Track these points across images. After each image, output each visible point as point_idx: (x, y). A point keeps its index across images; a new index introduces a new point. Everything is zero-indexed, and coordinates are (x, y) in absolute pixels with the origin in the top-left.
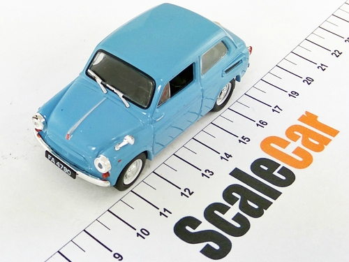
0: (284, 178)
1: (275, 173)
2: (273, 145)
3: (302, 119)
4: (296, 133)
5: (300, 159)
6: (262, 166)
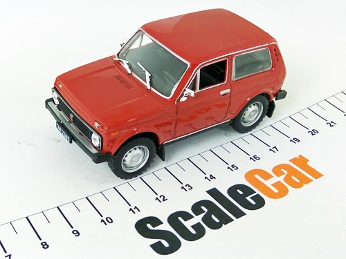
0: (254, 203)
1: (248, 198)
2: (257, 176)
3: (293, 161)
4: (283, 170)
5: (276, 191)
6: (239, 191)
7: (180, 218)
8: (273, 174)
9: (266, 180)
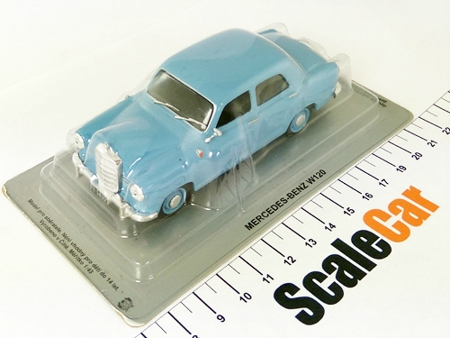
0: (380, 250)
1: (373, 246)
6: (362, 238)
7: (314, 280)
8: (390, 213)
9: (385, 221)
